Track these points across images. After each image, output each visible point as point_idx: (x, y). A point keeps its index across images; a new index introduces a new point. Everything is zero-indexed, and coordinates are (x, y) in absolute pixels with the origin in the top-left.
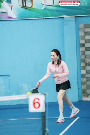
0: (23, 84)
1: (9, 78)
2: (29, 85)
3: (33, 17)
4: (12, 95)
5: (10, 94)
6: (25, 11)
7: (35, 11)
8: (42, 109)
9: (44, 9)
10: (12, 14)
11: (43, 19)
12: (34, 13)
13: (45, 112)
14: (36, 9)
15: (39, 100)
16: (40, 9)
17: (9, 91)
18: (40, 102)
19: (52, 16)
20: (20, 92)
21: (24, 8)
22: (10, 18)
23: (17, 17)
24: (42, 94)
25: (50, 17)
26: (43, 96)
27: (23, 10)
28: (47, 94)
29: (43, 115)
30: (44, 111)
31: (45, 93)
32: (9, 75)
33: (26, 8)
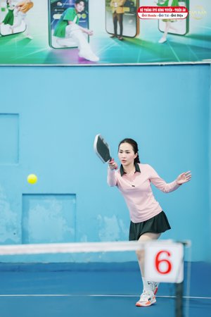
0: (106, 218)
1: (74, 201)
2: (121, 221)
3: (138, 60)
4: (79, 241)
5: (75, 239)
6: (119, 45)
7: (143, 47)
8: (176, 276)
9: (165, 42)
10: (89, 51)
11: (161, 65)
12: (140, 51)
13: (182, 283)
14: (144, 42)
15: (169, 255)
16: (154, 41)
17: (72, 230)
18: (171, 259)
19: (182, 60)
20: (100, 235)
21: (117, 39)
22: (83, 60)
23: (100, 60)
24: (178, 242)
25: (177, 61)
26: (180, 247)
27: (115, 43)
28: (189, 243)
29: (178, 289)
30: (180, 280)
31: (184, 241)
32: (75, 195)
33: (122, 40)
